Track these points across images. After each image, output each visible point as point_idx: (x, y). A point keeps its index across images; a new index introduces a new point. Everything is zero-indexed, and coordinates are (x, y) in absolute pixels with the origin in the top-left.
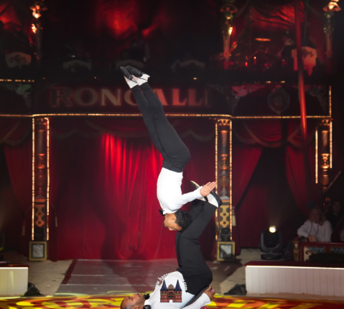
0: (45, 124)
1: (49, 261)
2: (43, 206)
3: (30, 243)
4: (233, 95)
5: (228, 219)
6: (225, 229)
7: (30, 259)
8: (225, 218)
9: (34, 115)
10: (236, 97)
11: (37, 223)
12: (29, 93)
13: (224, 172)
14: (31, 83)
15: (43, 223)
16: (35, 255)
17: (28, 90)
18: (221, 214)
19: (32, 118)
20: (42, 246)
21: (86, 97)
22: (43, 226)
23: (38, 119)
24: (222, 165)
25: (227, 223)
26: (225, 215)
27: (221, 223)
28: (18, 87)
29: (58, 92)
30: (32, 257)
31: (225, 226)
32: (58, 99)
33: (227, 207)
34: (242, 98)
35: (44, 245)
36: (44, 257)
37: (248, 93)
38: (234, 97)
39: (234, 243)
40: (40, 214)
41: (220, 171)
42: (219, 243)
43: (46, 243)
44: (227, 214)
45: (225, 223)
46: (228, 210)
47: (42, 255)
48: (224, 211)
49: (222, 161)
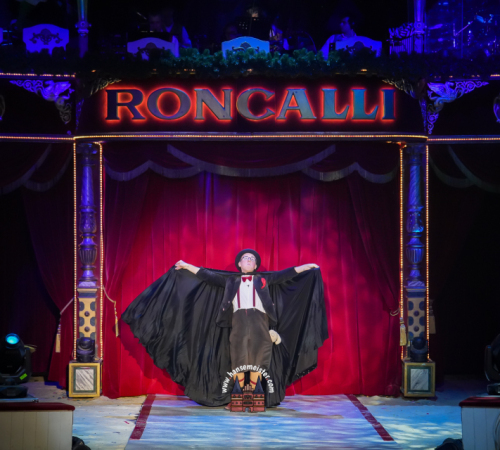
0: (95, 152)
1: (105, 398)
2: (93, 300)
3: (71, 365)
4: (431, 99)
5: (423, 321)
6: (416, 338)
7: (71, 394)
8: (416, 320)
9: (75, 138)
10: (436, 104)
11: (82, 329)
12: (66, 98)
13: (415, 239)
14: (69, 80)
15: (93, 329)
16: (79, 386)
17: (65, 93)
18: (411, 314)
19: (73, 142)
20: (92, 371)
21: (169, 105)
22: (93, 334)
23: (82, 145)
24: (412, 225)
25: (421, 329)
26: (417, 314)
27: (411, 328)
28: (46, 86)
29: (119, 94)
30: (74, 391)
31: (416, 334)
32: (119, 108)
33: (422, 299)
34: (446, 104)
35: (95, 368)
36: (95, 390)
37: (459, 94)
38: (433, 102)
39: (433, 365)
40: (87, 314)
41: (408, 236)
42: (406, 364)
43: (98, 365)
44: (422, 313)
45: (416, 329)
46: (423, 306)
47: (92, 388)
48: (416, 307)
49: (412, 218)
